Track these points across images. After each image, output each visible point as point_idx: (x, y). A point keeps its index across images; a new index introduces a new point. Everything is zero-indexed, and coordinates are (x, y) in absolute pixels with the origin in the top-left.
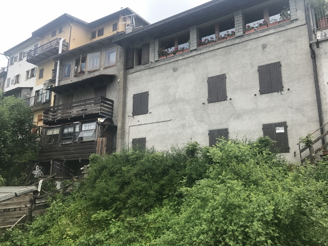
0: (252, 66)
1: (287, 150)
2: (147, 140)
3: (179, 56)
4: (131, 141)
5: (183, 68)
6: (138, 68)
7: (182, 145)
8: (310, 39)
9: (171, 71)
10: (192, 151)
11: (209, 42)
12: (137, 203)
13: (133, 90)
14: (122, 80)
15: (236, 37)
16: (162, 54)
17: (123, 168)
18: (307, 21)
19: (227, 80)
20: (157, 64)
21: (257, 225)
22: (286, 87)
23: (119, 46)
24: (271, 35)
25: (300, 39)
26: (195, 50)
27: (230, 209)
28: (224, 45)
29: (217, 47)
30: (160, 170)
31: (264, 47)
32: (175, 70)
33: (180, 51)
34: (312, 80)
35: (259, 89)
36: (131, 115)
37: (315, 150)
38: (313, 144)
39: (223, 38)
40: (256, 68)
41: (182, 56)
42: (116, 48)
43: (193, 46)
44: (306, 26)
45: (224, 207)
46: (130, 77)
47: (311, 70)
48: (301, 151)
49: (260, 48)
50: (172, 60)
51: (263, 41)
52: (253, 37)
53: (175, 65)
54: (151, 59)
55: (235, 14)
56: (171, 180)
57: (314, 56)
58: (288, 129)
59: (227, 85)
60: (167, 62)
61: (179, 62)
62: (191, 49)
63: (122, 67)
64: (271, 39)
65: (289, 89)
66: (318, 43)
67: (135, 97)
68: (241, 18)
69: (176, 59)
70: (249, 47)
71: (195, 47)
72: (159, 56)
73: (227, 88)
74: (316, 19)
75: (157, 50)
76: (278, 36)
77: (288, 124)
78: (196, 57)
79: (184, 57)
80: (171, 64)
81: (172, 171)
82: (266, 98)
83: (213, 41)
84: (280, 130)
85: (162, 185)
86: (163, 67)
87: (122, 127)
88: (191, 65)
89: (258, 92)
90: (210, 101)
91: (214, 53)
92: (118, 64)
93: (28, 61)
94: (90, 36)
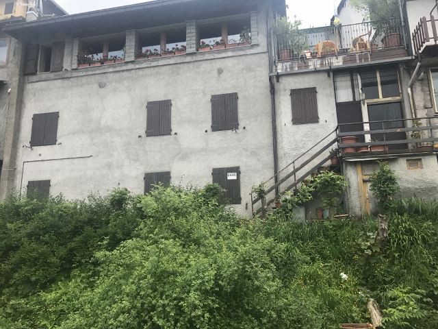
0: (205, 95)
1: (238, 200)
2: (51, 184)
3: (109, 68)
4: (25, 183)
5: (114, 84)
6: (45, 75)
7: (105, 192)
8: (271, 71)
9: (96, 86)
10: (119, 201)
11: (152, 54)
12: (28, 278)
13: (32, 108)
14: (16, 91)
15: (188, 54)
16: (82, 61)
17: (9, 225)
18: (268, 49)
19: (173, 109)
20: (75, 74)
21: (193, 297)
22: (242, 124)
23: (13, 39)
24: (229, 59)
25: (260, 69)
26: (132, 62)
27: (161, 277)
28: (172, 61)
29: (161, 62)
30: (70, 227)
31: (220, 71)
32: (101, 86)
33: (111, 60)
34: (270, 120)
35: (211, 124)
36: (29, 145)
37: (267, 201)
38: (266, 194)
39: (171, 52)
40: (209, 98)
41: (114, 67)
42: (8, 40)
43: (129, 56)
44: (267, 55)
45: (154, 275)
46: (29, 87)
47: (269, 107)
48: (254, 202)
49: (215, 72)
50: (98, 72)
51: (219, 64)
52: (207, 56)
53: (103, 79)
54: (66, 65)
55: (187, 24)
56: (85, 242)
57: (273, 91)
58: (241, 175)
59: (173, 114)
60: (90, 73)
61: (108, 75)
62: (127, 60)
63: (17, 71)
64: (229, 63)
65: (244, 128)
66: (278, 76)
67: (36, 118)
68: (194, 31)
69: (104, 71)
70: (202, 69)
71: (132, 59)
72: (79, 63)
73: (172, 119)
74: (278, 48)
75: (76, 53)
76: (236, 61)
77: (242, 169)
78: (133, 71)
79: (115, 70)
80: (97, 77)
81: (88, 229)
82: (219, 135)
83: (157, 54)
84: (232, 177)
85: (72, 250)
86: (84, 80)
87: (11, 162)
88: (125, 82)
89: (209, 129)
90: (149, 134)
91: (156, 69)
92: (10, 65)
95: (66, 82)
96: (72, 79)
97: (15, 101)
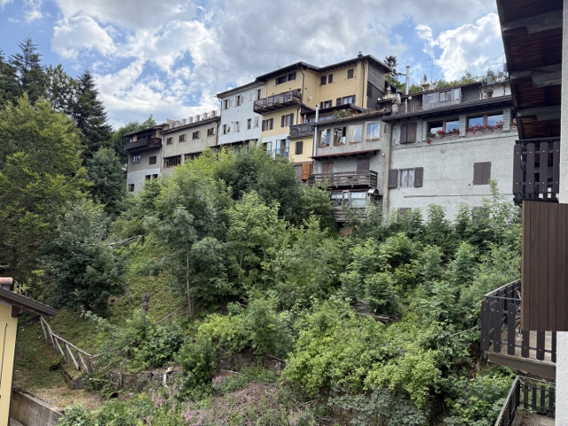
5: (451, 151)
9: (439, 152)
14: (387, 156)
15: (503, 132)
19: (492, 167)
20: (425, 144)
23: (383, 122)
28: (492, 136)
29: (484, 137)
32: (442, 152)
42: (380, 123)
43: (462, 133)
46: (394, 152)
50: (440, 143)
53: (444, 147)
54: (419, 139)
55: (504, 111)
59: (492, 171)
60: (435, 143)
61: (447, 145)
62: (460, 135)
68: (510, 115)
69: (444, 142)
72: (427, 137)
78: (463, 143)
79: (452, 141)
80: (439, 146)
87: (387, 197)
88: (459, 149)
90: (475, 183)
91: (481, 142)
92: (382, 138)
93: (255, 111)
94: (319, 82)
95: (418, 149)
96: (422, 147)
97: (388, 161)
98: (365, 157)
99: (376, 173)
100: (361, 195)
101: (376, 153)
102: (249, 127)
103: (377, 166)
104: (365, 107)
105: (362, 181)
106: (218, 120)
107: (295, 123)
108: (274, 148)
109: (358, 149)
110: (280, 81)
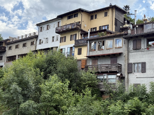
4: (132, 84)
13: (132, 61)
20: (146, 50)
23: (124, 39)
46: (130, 54)
54: (142, 47)
63: (127, 49)
86: (149, 52)
92: (123, 47)
93: (56, 33)
94: (90, 18)
95: (143, 52)
96: (145, 52)
97: (127, 59)
98: (115, 56)
99: (121, 65)
100: (113, 77)
101: (120, 54)
102: (53, 41)
103: (121, 61)
104: (114, 31)
105: (114, 69)
106: (36, 37)
107: (77, 39)
108: (66, 51)
109: (111, 52)
110: (69, 18)
